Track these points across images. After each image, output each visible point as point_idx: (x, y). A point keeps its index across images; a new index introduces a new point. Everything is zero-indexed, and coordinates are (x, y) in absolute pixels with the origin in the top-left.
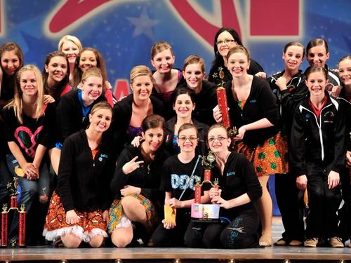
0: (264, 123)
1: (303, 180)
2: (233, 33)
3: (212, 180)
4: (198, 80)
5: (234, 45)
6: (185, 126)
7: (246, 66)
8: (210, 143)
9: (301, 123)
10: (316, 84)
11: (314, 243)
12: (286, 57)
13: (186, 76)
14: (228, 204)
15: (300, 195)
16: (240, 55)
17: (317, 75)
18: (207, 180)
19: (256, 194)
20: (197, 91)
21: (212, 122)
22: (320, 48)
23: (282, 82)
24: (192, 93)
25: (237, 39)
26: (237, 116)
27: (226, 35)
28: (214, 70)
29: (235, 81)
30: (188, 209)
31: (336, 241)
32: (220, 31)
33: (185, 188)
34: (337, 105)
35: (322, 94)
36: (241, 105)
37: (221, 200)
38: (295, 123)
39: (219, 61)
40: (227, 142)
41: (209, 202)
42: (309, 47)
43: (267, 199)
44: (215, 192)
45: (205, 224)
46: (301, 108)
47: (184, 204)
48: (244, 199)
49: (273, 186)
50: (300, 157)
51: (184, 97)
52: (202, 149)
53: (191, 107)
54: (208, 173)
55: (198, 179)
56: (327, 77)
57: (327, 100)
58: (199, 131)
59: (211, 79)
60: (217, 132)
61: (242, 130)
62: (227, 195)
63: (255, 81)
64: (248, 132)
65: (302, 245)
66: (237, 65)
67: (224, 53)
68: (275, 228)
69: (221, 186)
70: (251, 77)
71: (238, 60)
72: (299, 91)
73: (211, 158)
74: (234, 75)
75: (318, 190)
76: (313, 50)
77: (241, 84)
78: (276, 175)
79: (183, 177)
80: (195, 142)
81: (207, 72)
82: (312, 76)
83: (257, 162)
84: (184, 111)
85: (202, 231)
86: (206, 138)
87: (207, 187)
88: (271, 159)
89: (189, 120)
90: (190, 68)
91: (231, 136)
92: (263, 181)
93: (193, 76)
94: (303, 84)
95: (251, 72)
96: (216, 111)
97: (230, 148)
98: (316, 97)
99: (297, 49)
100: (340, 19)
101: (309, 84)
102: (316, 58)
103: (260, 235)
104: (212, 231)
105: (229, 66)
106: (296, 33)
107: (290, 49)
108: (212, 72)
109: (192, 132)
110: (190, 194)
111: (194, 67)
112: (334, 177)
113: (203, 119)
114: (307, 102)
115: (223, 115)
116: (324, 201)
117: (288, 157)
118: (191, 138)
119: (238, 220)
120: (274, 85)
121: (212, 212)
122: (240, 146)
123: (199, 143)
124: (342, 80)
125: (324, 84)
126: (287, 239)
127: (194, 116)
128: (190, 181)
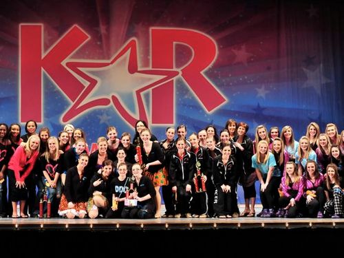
0: (157, 162)
1: (175, 188)
2: (144, 122)
3: (134, 188)
4: (128, 143)
5: (144, 128)
6: (122, 164)
7: (149, 137)
8: (133, 172)
9: (174, 163)
10: (181, 146)
11: (179, 216)
12: (167, 134)
13: (122, 142)
14: (141, 199)
15: (173, 195)
16: (146, 133)
17: (181, 142)
18: (132, 188)
19: (153, 194)
20: (128, 149)
21: (134, 162)
22: (182, 129)
23: (166, 145)
24: (125, 150)
25: (146, 125)
26: (145, 159)
27: (140, 123)
28: (136, 138)
29: (144, 144)
30: (123, 202)
31: (189, 215)
32: (139, 121)
33: (121, 192)
34: (190, 155)
35: (183, 151)
36: (147, 155)
37: (138, 198)
38: (171, 163)
39: (138, 135)
40: (141, 171)
41: (133, 198)
42: (178, 128)
43: (159, 197)
44: (135, 194)
45: (131, 208)
46: (174, 156)
47: (121, 200)
48: (148, 197)
49: (161, 191)
50: (173, 178)
51: (121, 151)
52: (129, 174)
53: (125, 155)
54: (132, 185)
55: (127, 188)
56: (185, 142)
57: (185, 153)
58: (128, 166)
59: (134, 142)
60: (136, 167)
61: (148, 165)
62: (140, 196)
63: (154, 144)
64: (150, 166)
65: (174, 217)
66: (145, 137)
67: (139, 132)
68: (162, 209)
69: (138, 191)
70: (152, 142)
71: (145, 135)
72: (173, 149)
73: (133, 179)
74: (144, 141)
75: (181, 193)
76: (180, 130)
77: (147, 145)
78: (163, 186)
79: (120, 187)
80: (126, 172)
81: (132, 140)
82: (179, 142)
83: (154, 181)
84: (121, 158)
85: (129, 211)
86: (131, 169)
87: (131, 191)
88: (161, 179)
89: (123, 162)
90: (124, 138)
91: (143, 169)
92: (157, 189)
93: (126, 142)
94: (175, 146)
95: (151, 140)
96: (136, 156)
97: (142, 174)
98: (181, 151)
99: (172, 130)
100: (191, 117)
101: (177, 146)
102: (181, 134)
103: (155, 213)
104: (134, 211)
105: (142, 137)
106: (172, 123)
107: (169, 130)
108: (134, 139)
109: (125, 167)
110: (123, 195)
111: (126, 138)
112: (189, 187)
113: (130, 161)
114: (177, 154)
115: (139, 158)
116: (184, 198)
117: (168, 178)
118: (124, 170)
119: (146, 206)
120: (161, 146)
121: (134, 203)
122: (147, 173)
123: (128, 172)
124: (192, 144)
125: (184, 146)
126: (167, 215)
127: (126, 160)
128: (123, 189)
